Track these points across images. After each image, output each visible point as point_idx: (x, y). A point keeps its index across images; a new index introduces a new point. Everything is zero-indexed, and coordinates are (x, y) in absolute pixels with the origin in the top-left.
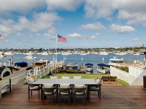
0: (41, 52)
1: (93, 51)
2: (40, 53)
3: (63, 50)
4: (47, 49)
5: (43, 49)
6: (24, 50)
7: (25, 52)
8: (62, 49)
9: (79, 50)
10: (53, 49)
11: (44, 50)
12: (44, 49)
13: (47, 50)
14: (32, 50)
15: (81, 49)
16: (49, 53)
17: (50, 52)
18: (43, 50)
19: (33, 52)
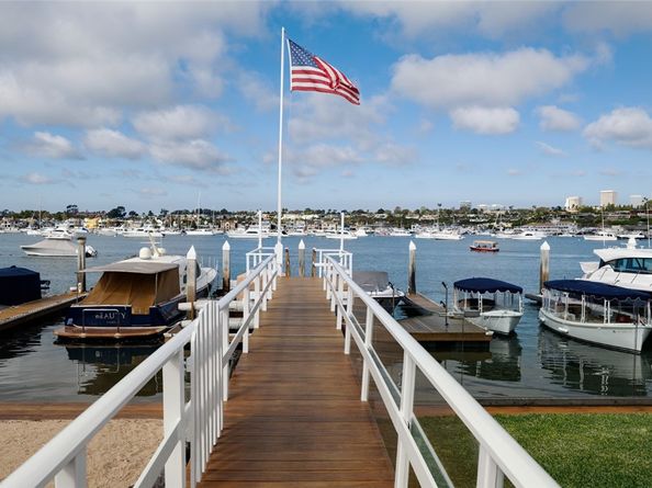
0: (119, 224)
1: (378, 220)
2: (114, 229)
3: (228, 217)
4: (151, 214)
5: (127, 211)
6: (27, 214)
7: (36, 224)
8: (224, 212)
9: (309, 217)
10: (180, 212)
11: (134, 215)
12: (132, 213)
13: (147, 218)
14: (73, 214)
15: (318, 212)
16: (163, 228)
17: (167, 226)
18: (127, 216)
19: (80, 226)
